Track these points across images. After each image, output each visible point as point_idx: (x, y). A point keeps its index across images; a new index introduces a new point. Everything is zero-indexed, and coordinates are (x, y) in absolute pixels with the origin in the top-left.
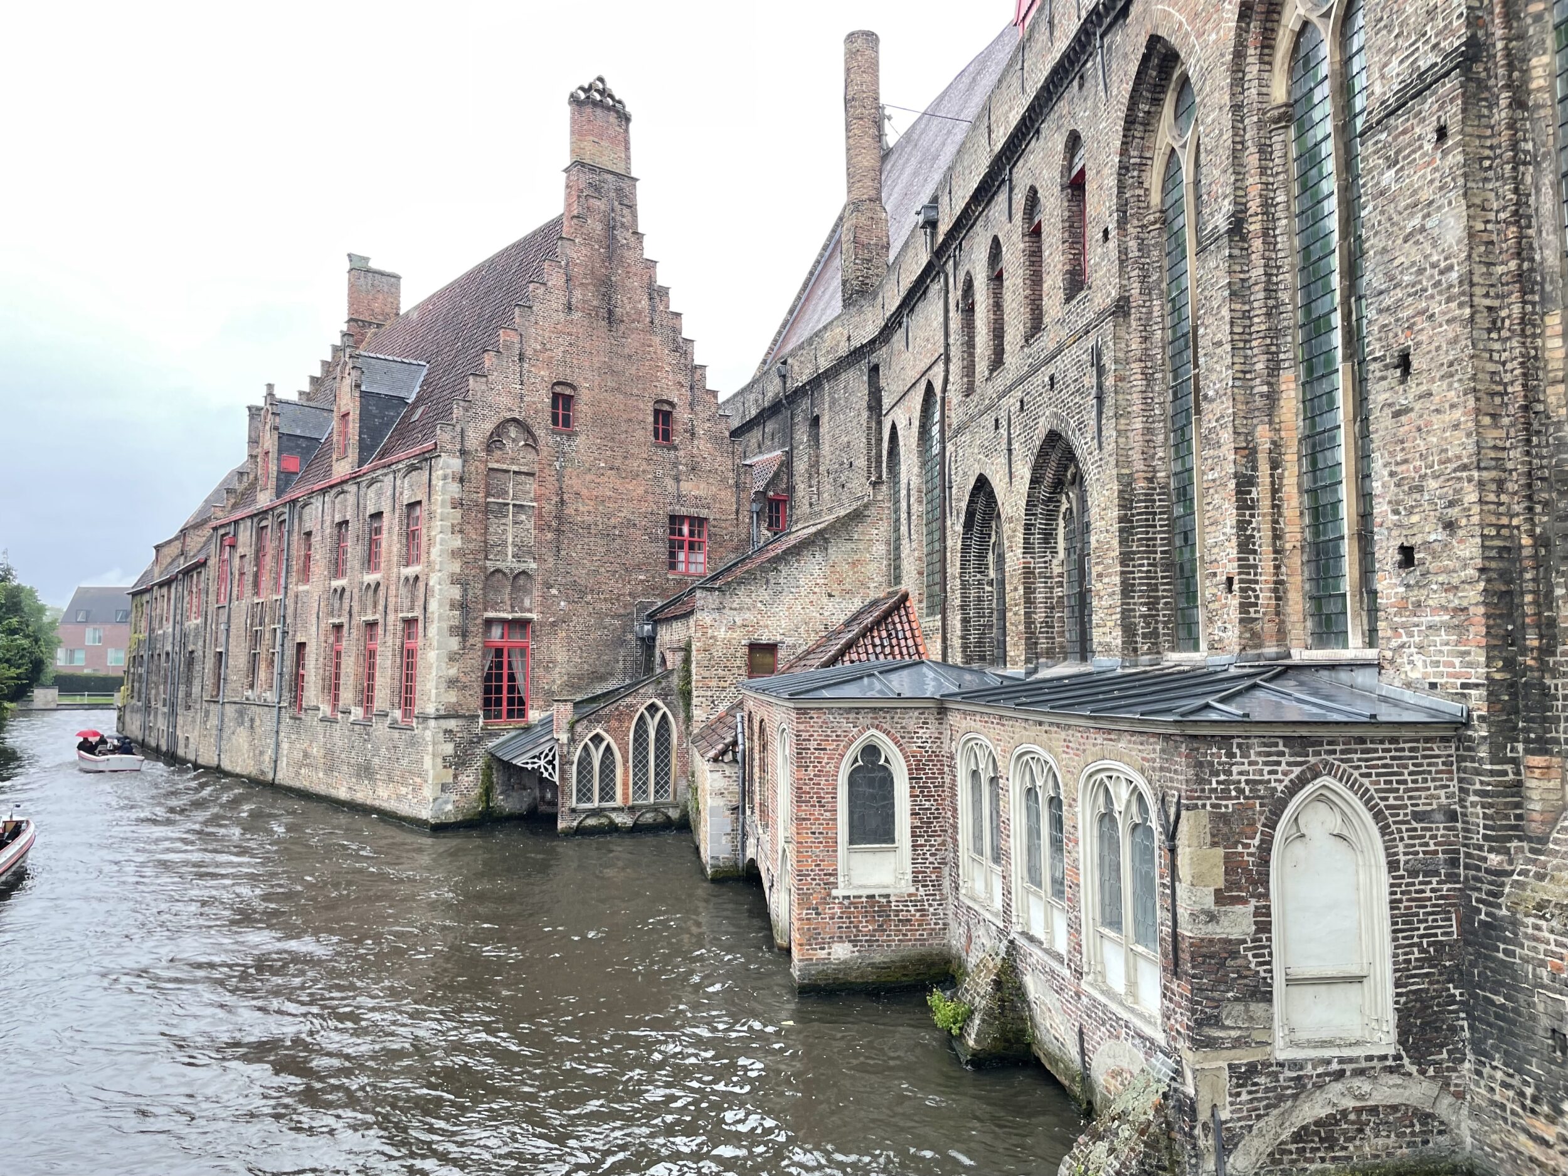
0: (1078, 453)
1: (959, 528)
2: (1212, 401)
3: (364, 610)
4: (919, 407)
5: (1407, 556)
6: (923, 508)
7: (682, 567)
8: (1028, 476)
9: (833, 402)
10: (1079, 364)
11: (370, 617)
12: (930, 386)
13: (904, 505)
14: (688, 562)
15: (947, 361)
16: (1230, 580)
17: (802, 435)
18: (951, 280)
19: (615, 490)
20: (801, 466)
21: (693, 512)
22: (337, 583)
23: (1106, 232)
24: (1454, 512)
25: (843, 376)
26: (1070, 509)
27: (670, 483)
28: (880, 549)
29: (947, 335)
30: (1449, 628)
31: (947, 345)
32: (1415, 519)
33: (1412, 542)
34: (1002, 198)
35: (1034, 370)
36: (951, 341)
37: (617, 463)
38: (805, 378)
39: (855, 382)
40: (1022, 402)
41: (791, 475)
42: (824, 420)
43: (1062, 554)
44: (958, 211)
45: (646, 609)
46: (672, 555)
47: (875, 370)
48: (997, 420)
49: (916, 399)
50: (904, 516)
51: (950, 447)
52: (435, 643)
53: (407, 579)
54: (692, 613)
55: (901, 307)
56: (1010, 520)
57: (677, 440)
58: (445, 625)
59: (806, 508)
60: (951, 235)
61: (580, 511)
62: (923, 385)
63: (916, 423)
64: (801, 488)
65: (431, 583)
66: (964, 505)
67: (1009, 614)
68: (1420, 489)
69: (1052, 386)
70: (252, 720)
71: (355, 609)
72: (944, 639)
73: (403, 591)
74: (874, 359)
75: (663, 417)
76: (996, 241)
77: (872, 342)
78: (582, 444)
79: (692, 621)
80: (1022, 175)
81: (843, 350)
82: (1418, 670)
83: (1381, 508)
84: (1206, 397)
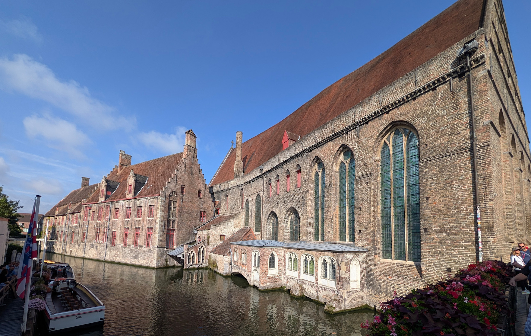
0: (298, 211)
1: (266, 219)
2: (326, 208)
3: (135, 225)
4: (255, 198)
5: (360, 231)
6: (255, 214)
7: (202, 220)
8: (285, 213)
9: (232, 193)
10: (299, 198)
11: (137, 227)
12: (258, 194)
13: (250, 213)
14: (203, 220)
15: (263, 192)
16: (329, 232)
17: (223, 198)
18: (265, 179)
19: (191, 206)
20: (223, 203)
21: (204, 210)
22: (126, 219)
23: (305, 181)
24: (367, 227)
25: (234, 189)
26: (292, 218)
27: (201, 205)
28: (243, 220)
29: (264, 187)
30: (366, 240)
31: (264, 189)
32: (361, 227)
33: (361, 230)
34: (279, 169)
35: (287, 197)
36: (265, 188)
37: (192, 200)
38: (225, 188)
39: (237, 191)
40: (284, 201)
41: (220, 205)
42: (229, 196)
43: (289, 225)
44: (269, 169)
45: (195, 228)
46: (200, 218)
47: (242, 189)
48: (277, 203)
49: (255, 197)
50: (250, 215)
51: (264, 205)
52: (158, 233)
53: (149, 220)
54: (210, 229)
55: (251, 180)
56: (280, 219)
57: (201, 197)
58: (160, 229)
59: (224, 211)
60: (266, 172)
61: (185, 209)
62: (257, 194)
63: (254, 200)
64: (223, 207)
65: (157, 221)
66: (268, 215)
67: (279, 233)
68: (362, 224)
69: (292, 200)
70: (97, 247)
71: (133, 225)
72: (261, 236)
73: (148, 222)
74: (242, 187)
75: (200, 193)
76: (278, 175)
77: (243, 184)
78: (186, 197)
79: (209, 231)
80: (285, 167)
81: (235, 185)
82: (361, 245)
83: (356, 225)
84: (325, 207)
